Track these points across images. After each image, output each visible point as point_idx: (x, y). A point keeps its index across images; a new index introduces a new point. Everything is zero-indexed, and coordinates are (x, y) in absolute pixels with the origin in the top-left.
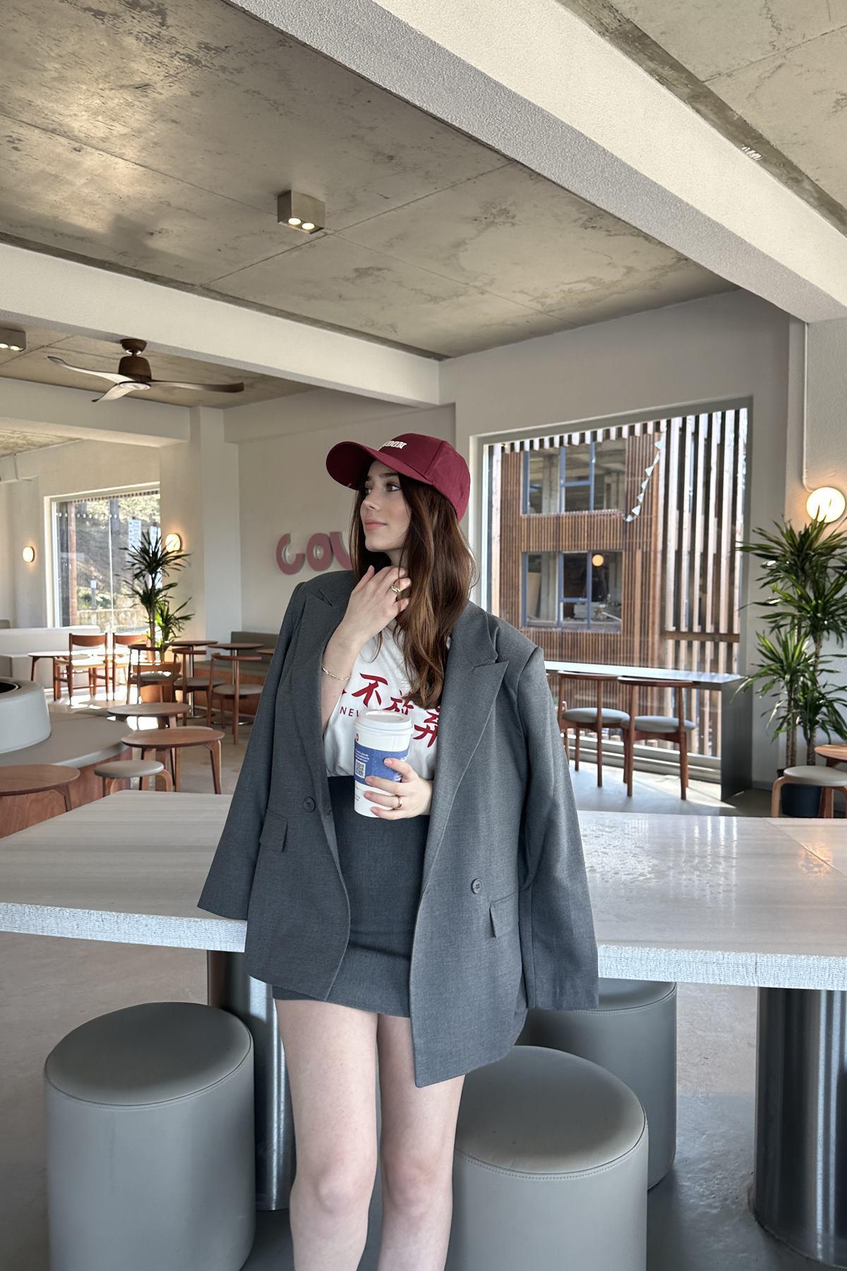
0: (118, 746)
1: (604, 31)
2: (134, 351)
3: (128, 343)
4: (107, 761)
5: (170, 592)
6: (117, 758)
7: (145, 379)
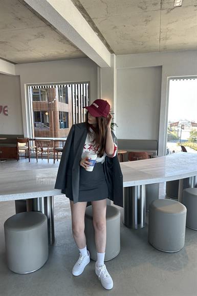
1: (76, 5)
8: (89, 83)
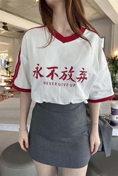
0: (4, 91)
2: (5, 25)
3: (4, 23)
4: (3, 93)
5: (10, 68)
6: (4, 93)
7: (7, 30)
8: (104, 37)
